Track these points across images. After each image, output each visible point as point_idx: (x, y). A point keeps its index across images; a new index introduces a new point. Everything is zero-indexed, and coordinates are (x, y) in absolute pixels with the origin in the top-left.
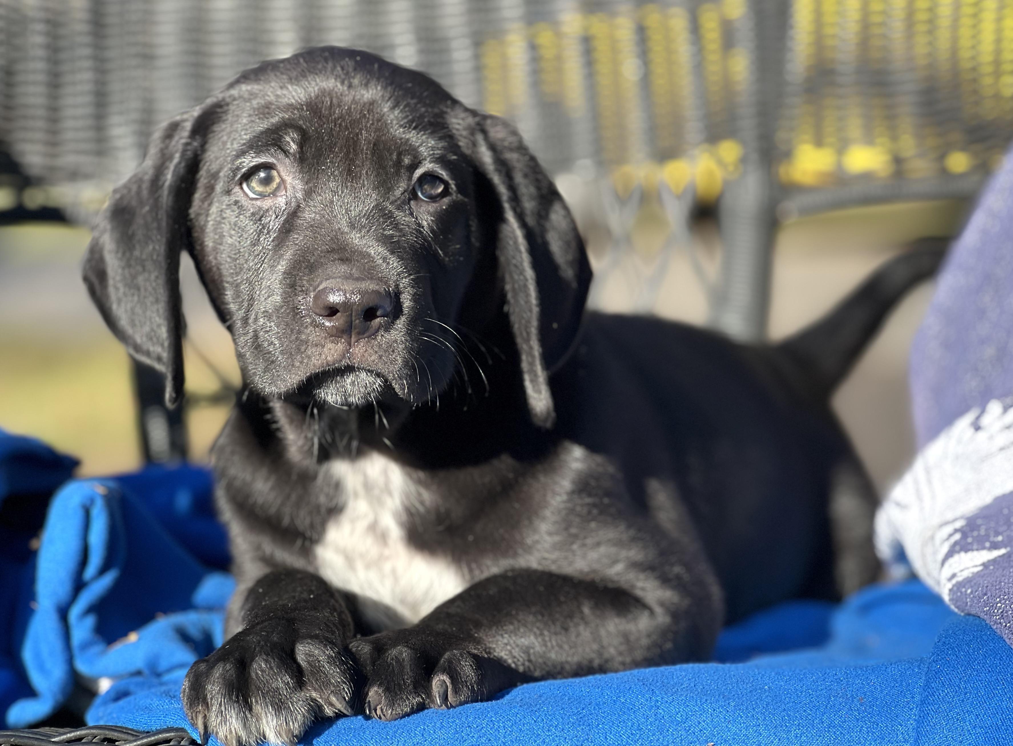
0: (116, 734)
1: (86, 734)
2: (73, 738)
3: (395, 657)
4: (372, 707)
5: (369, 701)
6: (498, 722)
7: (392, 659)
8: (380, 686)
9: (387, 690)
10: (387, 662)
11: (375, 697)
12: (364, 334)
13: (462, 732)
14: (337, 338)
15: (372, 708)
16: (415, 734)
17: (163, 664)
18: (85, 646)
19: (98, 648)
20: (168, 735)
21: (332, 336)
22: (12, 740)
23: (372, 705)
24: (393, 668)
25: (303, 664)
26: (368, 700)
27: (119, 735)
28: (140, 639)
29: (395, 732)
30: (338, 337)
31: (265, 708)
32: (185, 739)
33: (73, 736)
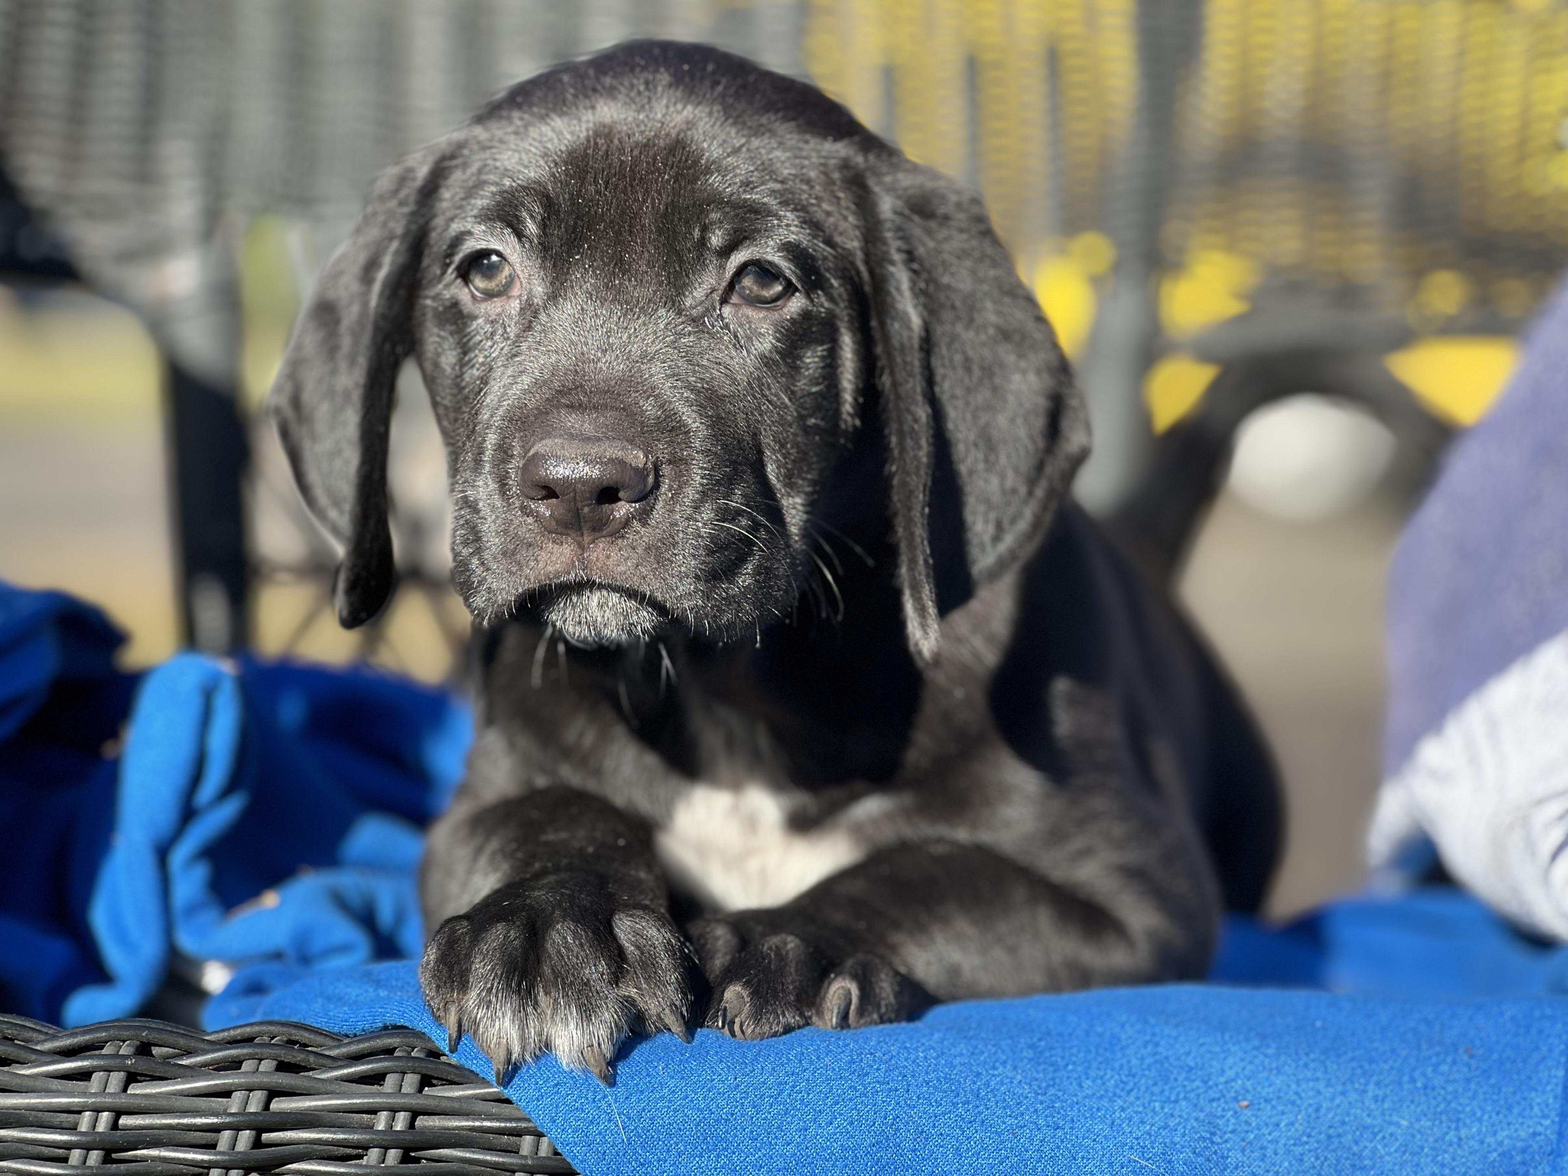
0: (306, 1034)
1: (259, 1032)
2: (239, 1038)
3: (776, 947)
4: (729, 1016)
5: (725, 1008)
6: (916, 1049)
7: (770, 949)
8: (747, 984)
9: (755, 994)
10: (762, 952)
11: (735, 1002)
12: (600, 530)
13: (861, 1060)
14: (559, 536)
15: (728, 1019)
16: (789, 1059)
17: (318, 943)
18: (192, 910)
19: (210, 915)
20: (389, 1041)
21: (550, 532)
22: (144, 1034)
23: (728, 1014)
24: (770, 962)
25: (629, 948)
26: (723, 1004)
27: (312, 1036)
28: (282, 903)
29: (758, 1054)
30: (562, 534)
31: (565, 1008)
32: (416, 1050)
33: (238, 1034)
